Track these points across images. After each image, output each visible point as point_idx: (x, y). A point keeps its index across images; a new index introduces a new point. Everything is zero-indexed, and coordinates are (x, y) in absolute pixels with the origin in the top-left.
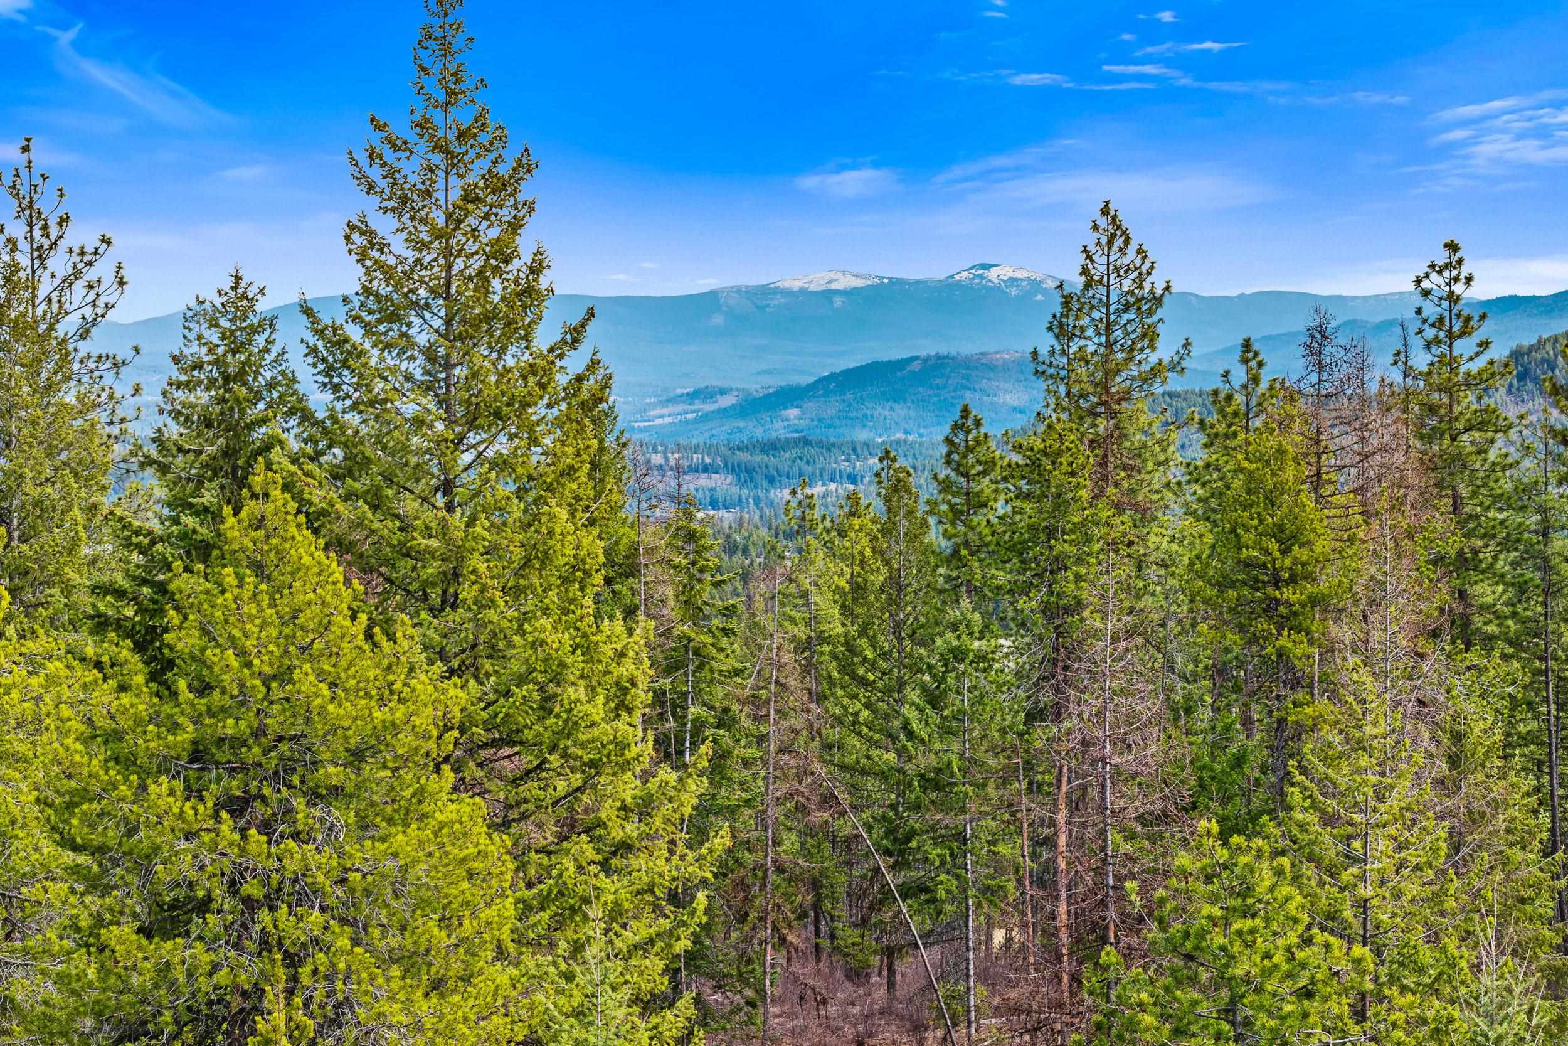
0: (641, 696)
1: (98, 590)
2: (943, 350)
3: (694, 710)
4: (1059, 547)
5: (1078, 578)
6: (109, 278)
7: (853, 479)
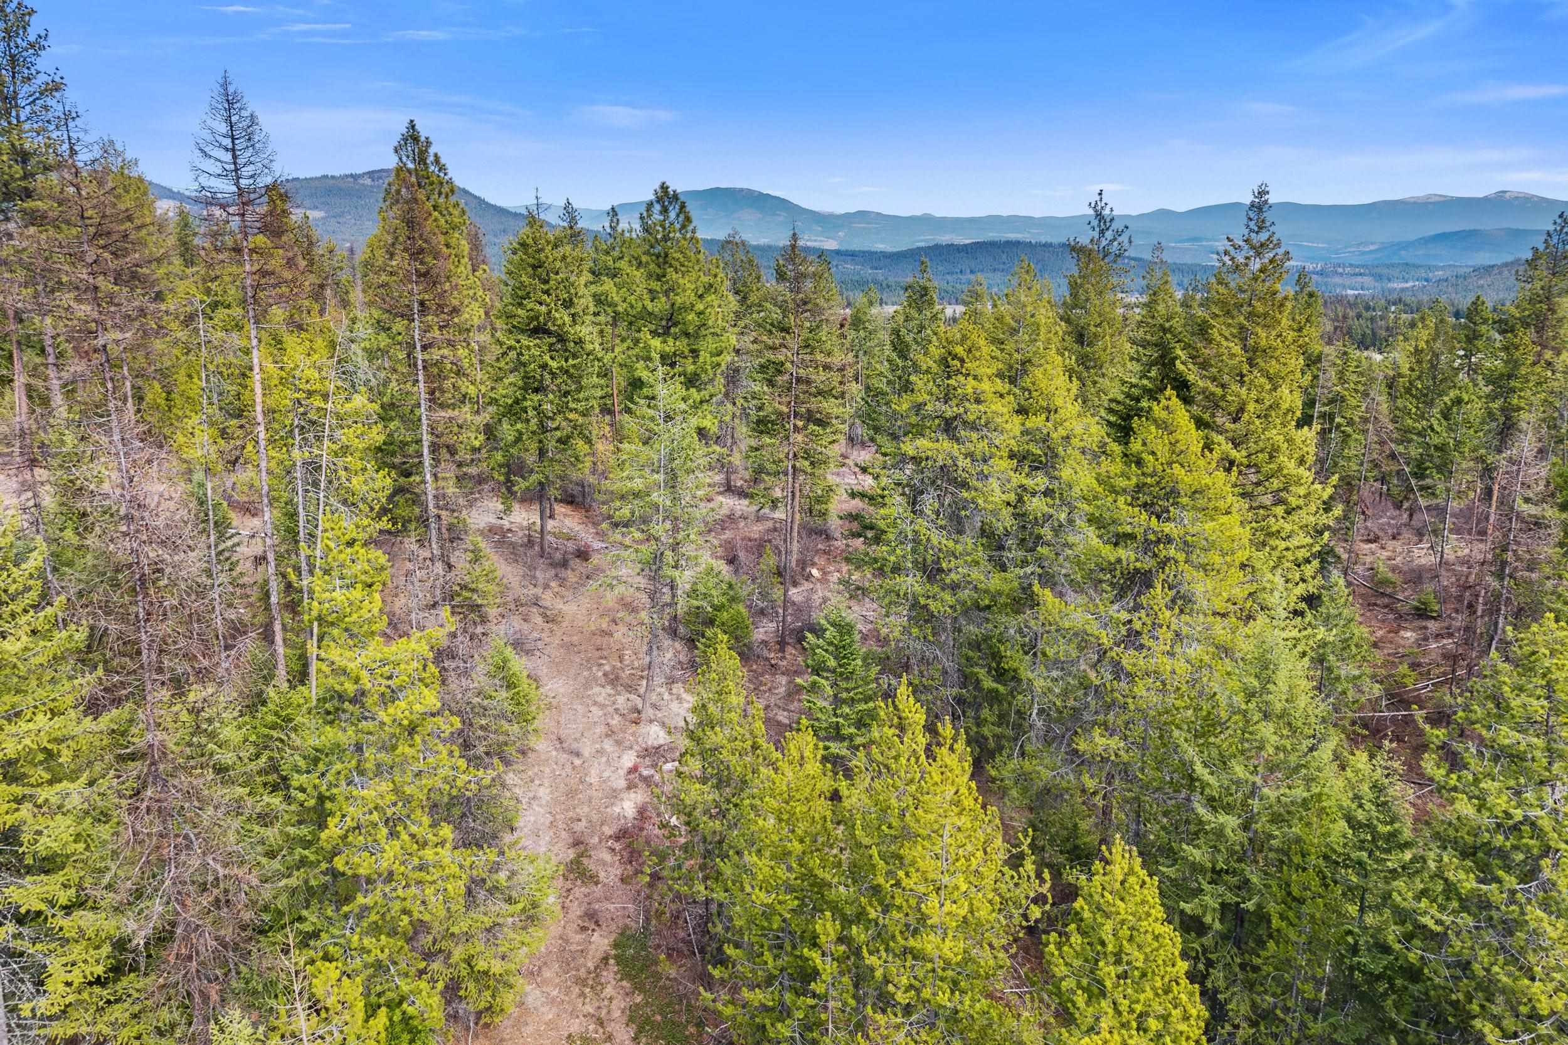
0: (1311, 459)
1: (1111, 400)
2: (1478, 227)
3: (1338, 420)
4: (1512, 383)
5: (1520, 397)
6: (1126, 241)
7: (1427, 280)
